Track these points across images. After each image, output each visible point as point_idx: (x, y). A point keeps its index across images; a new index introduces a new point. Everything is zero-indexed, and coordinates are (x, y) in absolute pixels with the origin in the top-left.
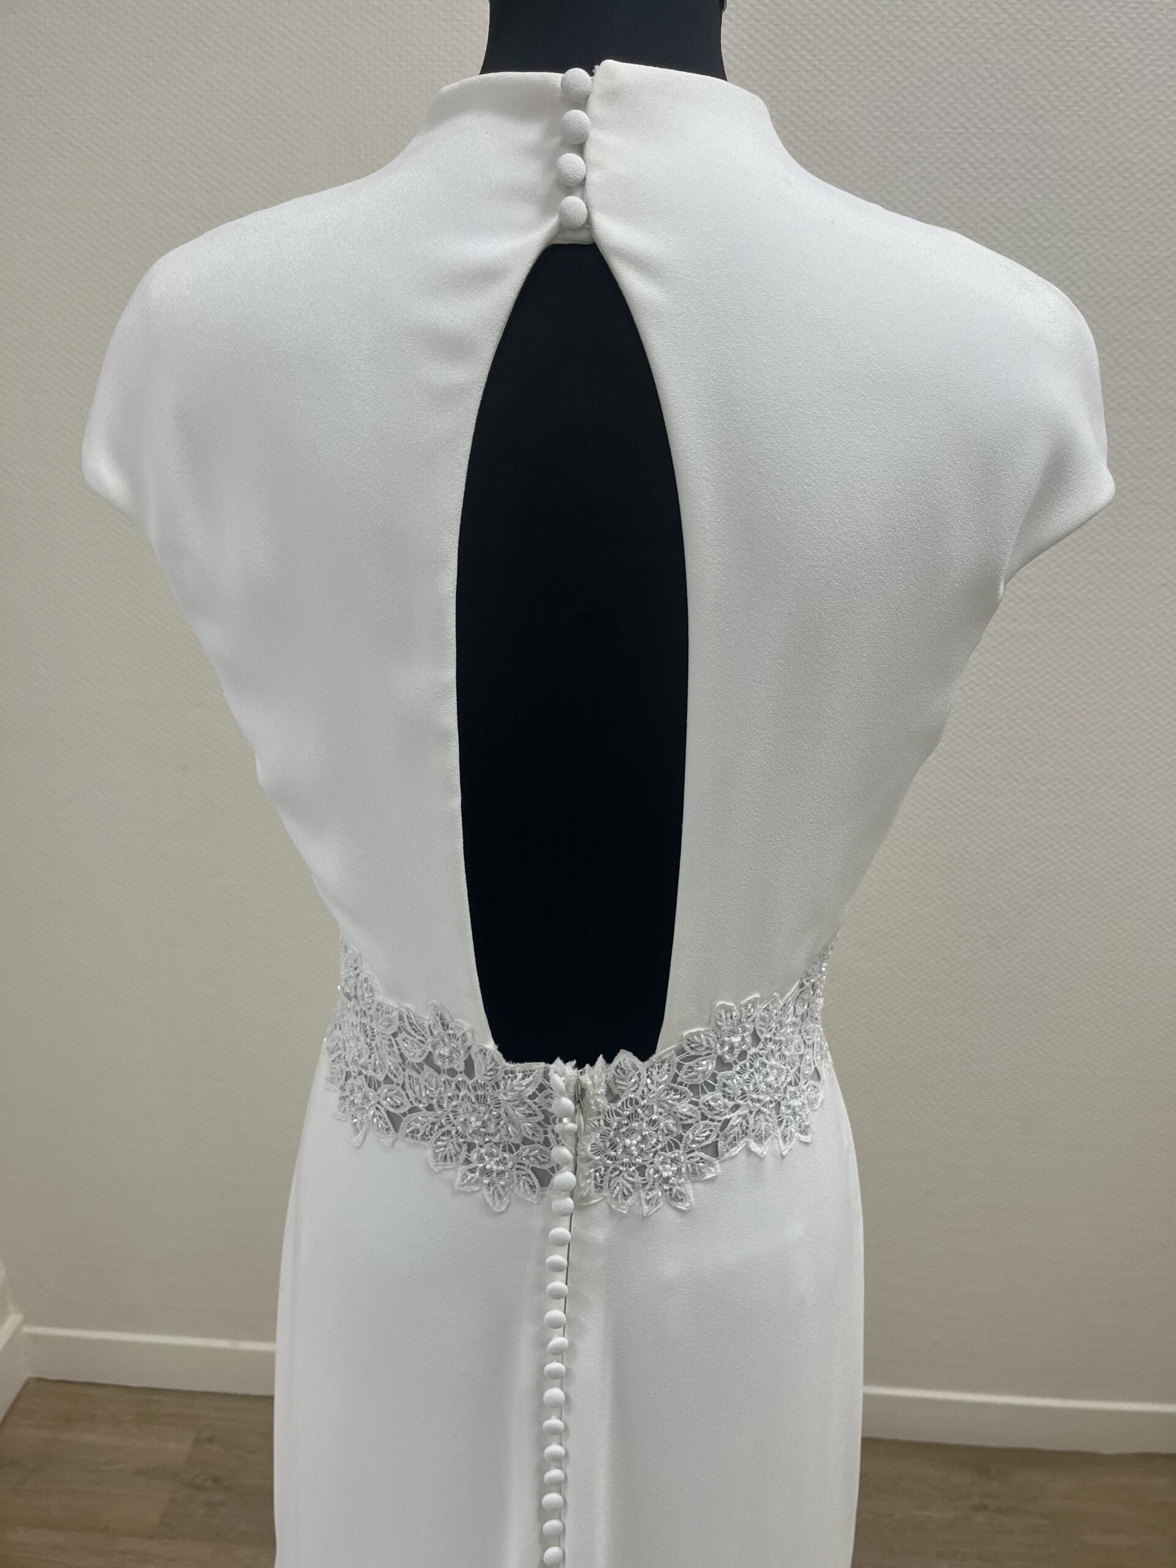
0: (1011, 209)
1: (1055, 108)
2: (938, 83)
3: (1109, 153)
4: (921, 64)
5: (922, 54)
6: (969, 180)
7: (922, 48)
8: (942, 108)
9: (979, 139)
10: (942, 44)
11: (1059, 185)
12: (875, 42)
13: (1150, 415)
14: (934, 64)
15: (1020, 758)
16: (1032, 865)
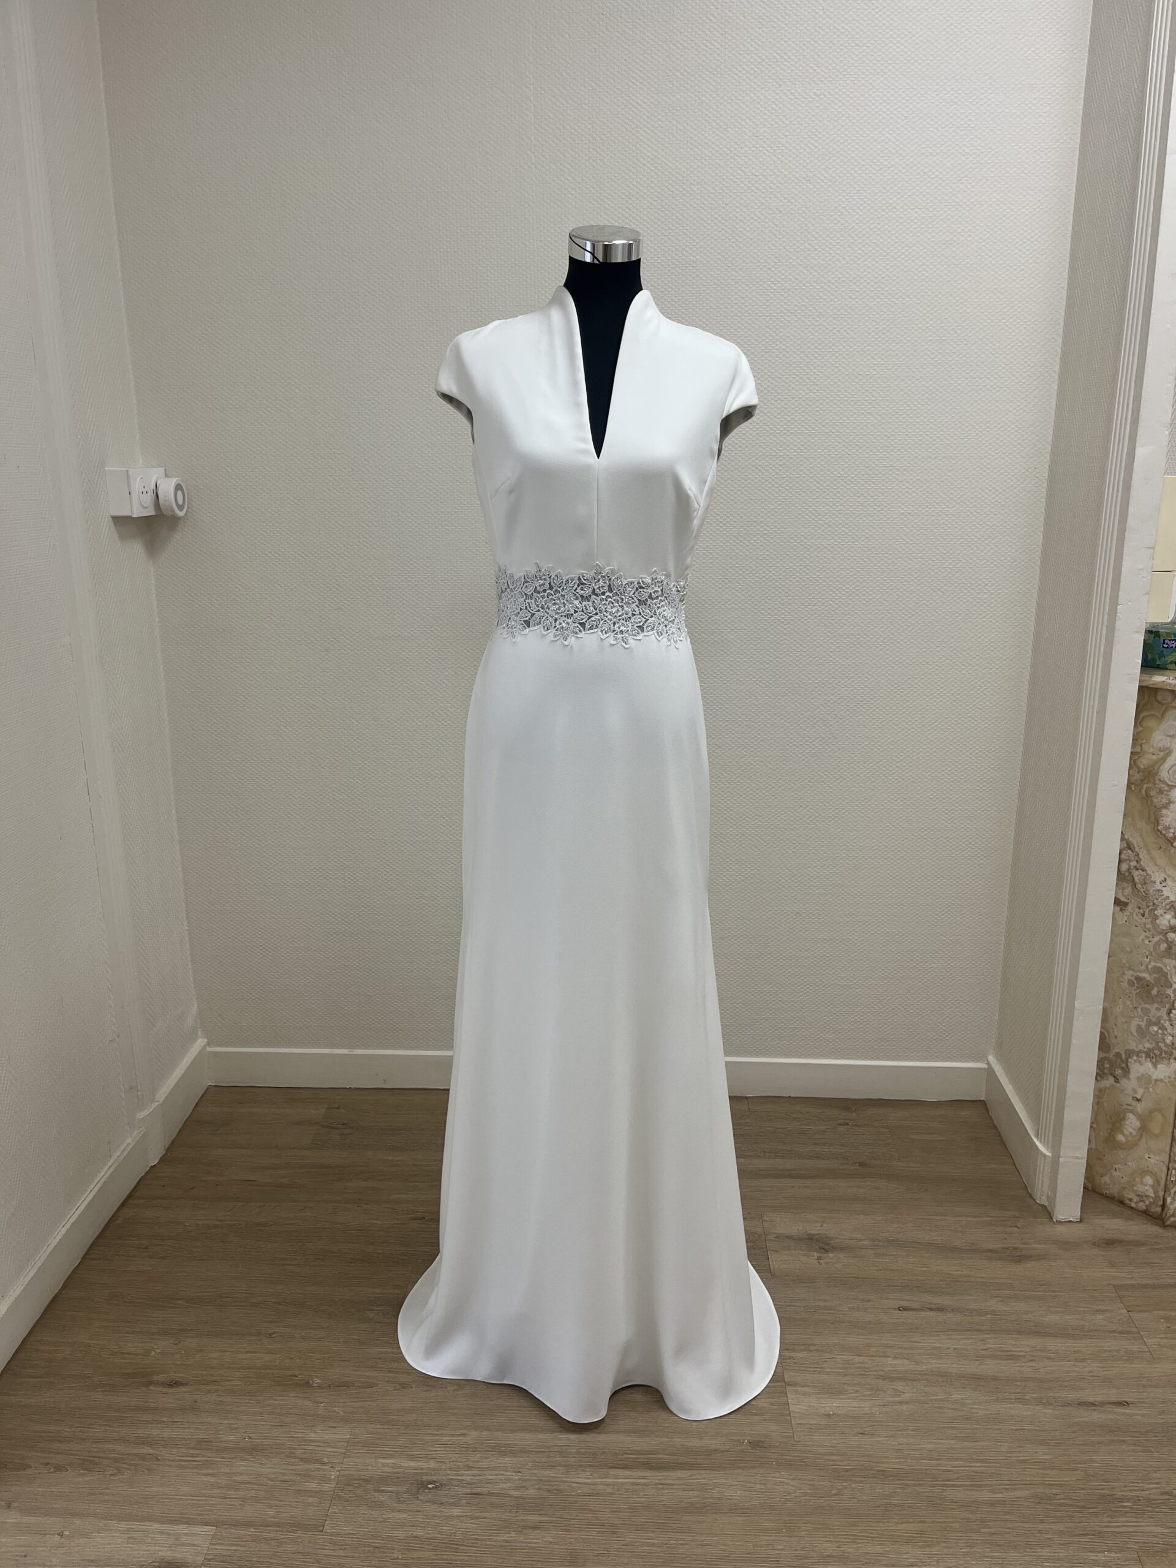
0: (796, 306)
1: (816, 249)
2: (751, 239)
3: (847, 273)
4: (742, 229)
5: (742, 224)
6: (772, 291)
7: (741, 221)
8: (754, 253)
9: (776, 268)
12: (716, 218)
13: (884, 416)
14: (748, 229)
15: (829, 622)
16: (843, 690)
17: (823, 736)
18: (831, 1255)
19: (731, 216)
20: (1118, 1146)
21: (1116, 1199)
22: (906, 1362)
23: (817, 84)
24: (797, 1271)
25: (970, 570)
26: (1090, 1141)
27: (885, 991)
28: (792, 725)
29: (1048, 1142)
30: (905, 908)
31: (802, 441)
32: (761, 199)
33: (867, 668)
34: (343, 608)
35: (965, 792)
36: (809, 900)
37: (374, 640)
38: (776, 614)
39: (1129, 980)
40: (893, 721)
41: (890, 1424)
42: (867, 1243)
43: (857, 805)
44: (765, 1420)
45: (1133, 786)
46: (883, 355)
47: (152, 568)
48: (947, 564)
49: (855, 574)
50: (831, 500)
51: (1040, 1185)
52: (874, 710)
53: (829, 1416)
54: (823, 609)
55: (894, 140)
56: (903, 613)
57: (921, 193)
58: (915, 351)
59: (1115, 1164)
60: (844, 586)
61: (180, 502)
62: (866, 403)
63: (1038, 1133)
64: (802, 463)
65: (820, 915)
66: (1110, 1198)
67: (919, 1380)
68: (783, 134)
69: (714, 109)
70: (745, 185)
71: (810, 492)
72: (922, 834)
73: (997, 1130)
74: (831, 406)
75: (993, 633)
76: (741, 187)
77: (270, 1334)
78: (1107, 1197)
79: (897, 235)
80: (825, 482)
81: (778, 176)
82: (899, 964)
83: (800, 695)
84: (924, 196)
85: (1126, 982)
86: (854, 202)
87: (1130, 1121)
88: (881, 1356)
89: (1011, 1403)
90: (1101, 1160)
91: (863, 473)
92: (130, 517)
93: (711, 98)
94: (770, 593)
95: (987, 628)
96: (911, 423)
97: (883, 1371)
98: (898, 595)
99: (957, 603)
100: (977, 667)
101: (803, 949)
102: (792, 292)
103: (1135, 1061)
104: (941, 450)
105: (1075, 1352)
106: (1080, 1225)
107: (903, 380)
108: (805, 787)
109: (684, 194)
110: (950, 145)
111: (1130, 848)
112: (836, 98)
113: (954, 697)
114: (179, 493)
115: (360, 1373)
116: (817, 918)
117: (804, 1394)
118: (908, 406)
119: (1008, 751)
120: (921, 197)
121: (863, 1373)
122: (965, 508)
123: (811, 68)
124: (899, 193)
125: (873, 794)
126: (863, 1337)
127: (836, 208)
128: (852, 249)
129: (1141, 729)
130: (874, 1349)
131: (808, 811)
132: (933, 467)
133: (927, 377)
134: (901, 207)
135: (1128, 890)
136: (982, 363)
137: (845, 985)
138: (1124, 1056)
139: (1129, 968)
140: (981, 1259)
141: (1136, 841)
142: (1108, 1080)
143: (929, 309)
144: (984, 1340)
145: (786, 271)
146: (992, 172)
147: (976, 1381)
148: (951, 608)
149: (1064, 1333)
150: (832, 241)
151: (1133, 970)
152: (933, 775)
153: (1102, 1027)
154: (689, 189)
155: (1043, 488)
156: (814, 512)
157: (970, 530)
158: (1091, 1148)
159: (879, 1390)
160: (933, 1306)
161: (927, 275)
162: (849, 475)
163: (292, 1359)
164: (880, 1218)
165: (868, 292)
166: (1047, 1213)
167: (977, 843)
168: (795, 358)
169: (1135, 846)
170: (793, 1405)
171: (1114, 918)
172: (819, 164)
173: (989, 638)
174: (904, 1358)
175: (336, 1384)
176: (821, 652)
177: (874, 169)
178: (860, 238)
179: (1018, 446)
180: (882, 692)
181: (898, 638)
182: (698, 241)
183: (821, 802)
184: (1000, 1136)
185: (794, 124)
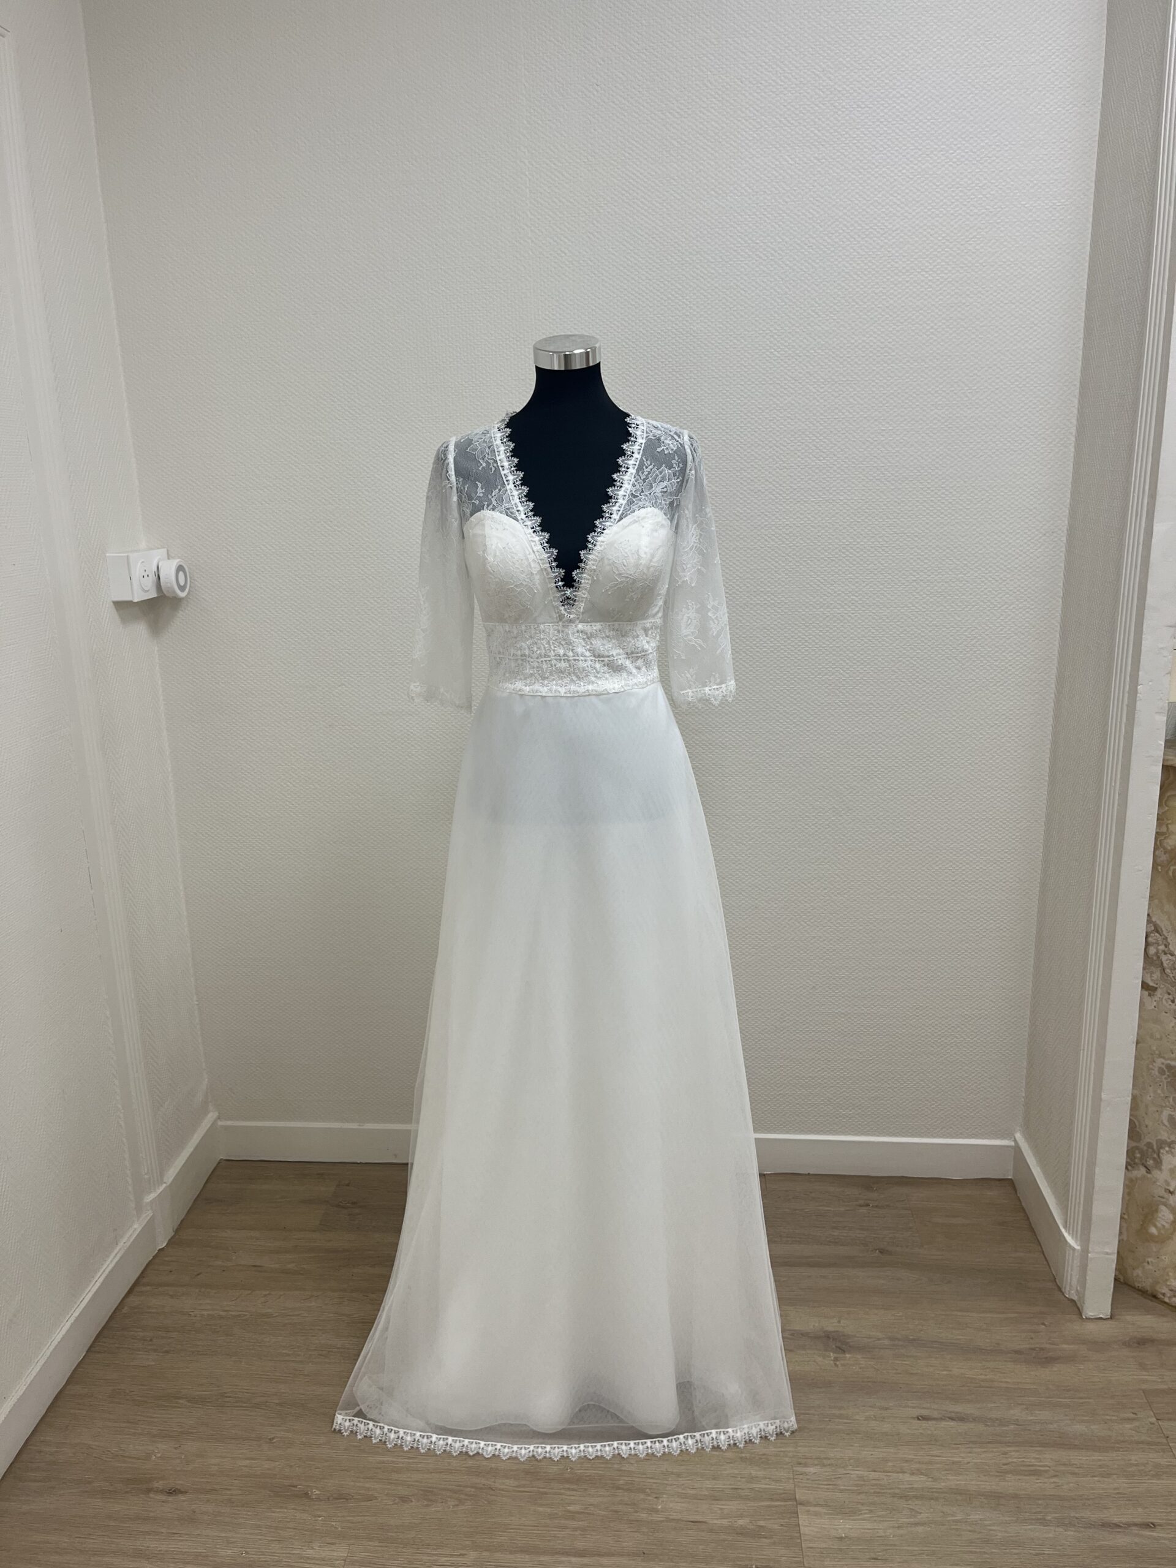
0: (800, 373)
1: (819, 316)
2: (753, 307)
3: (853, 338)
4: (742, 297)
5: (743, 292)
6: (776, 358)
8: (756, 320)
9: (779, 336)
10: (753, 286)
11: (826, 358)
12: (716, 287)
13: (893, 482)
14: (749, 297)
15: (840, 692)
16: (855, 760)
17: (837, 807)
18: (848, 1356)
19: (732, 284)
20: (1151, 1238)
21: (1149, 1292)
22: (924, 1478)
23: (818, 148)
24: (813, 1373)
25: (987, 637)
26: (1121, 1233)
27: (906, 1066)
28: (804, 796)
29: (1077, 1234)
30: (925, 982)
31: (809, 509)
32: (762, 267)
33: (880, 738)
34: (346, 684)
35: (985, 863)
36: (825, 973)
37: (378, 715)
38: (785, 684)
39: (1160, 1068)
40: (909, 792)
41: (905, 1548)
42: (886, 1342)
43: (872, 877)
44: (774, 1543)
45: (1160, 867)
46: (891, 420)
47: (156, 648)
48: (962, 631)
49: (866, 643)
50: (840, 568)
51: (1069, 1278)
52: (889, 781)
53: (841, 1539)
54: (834, 678)
55: (898, 203)
56: (917, 682)
57: (927, 255)
58: (924, 416)
59: (1149, 1257)
60: (855, 655)
61: (182, 583)
62: (875, 470)
63: (1066, 1222)
64: (809, 531)
65: (837, 989)
66: (1143, 1292)
67: (937, 1499)
68: (784, 200)
69: (712, 178)
70: (746, 253)
71: (818, 560)
72: (942, 906)
73: (1025, 1213)
74: (839, 473)
75: (1012, 701)
76: (742, 255)
77: (270, 1439)
78: (1139, 1290)
79: (903, 299)
80: (833, 550)
81: (779, 242)
82: (920, 1039)
83: (811, 765)
84: (931, 258)
85: (1156, 1069)
86: (858, 267)
87: (1162, 1213)
88: (898, 1473)
89: (1031, 1524)
90: (1133, 1252)
91: (873, 540)
92: (131, 602)
93: (709, 167)
94: (778, 663)
95: (1005, 696)
96: (922, 488)
97: (899, 1488)
98: (911, 663)
99: (974, 671)
100: (995, 736)
101: (820, 1023)
102: (796, 359)
103: (1167, 1152)
104: (953, 515)
105: (1101, 1466)
106: (1110, 1322)
107: (912, 445)
108: (819, 859)
109: (683, 264)
110: (957, 205)
111: (1157, 932)
112: (838, 162)
113: (972, 766)
114: (181, 574)
115: (358, 1484)
116: (834, 991)
117: (816, 1514)
118: (919, 471)
119: (1029, 821)
120: (927, 259)
121: (878, 1490)
122: (979, 574)
123: (812, 132)
124: (904, 256)
125: (890, 866)
126: (880, 1450)
127: (839, 273)
128: (857, 314)
129: (1167, 808)
130: (890, 1464)
131: (822, 883)
132: (945, 533)
133: (937, 442)
134: (907, 271)
135: (1157, 975)
136: (995, 426)
137: (864, 1060)
138: (1155, 1147)
139: (1160, 1056)
140: (1006, 1361)
141: (1164, 924)
142: (1139, 1170)
143: (938, 373)
144: (1005, 1453)
145: (790, 339)
146: (1001, 231)
147: (995, 1499)
148: (967, 676)
149: (1089, 1444)
150: (835, 307)
151: (1164, 1058)
152: (952, 846)
153: (1131, 1115)
154: (688, 259)
155: (1061, 552)
156: (822, 581)
157: (985, 596)
158: (1123, 1240)
159: (894, 1510)
160: (953, 1415)
161: (935, 338)
162: (858, 543)
163: (291, 1466)
164: (901, 1314)
165: (875, 357)
166: (1075, 1308)
167: (999, 915)
168: (800, 425)
169: (1163, 929)
170: (805, 1526)
171: (1142, 1003)
172: (821, 229)
173: (1007, 706)
174: (922, 1474)
175: (335, 1496)
176: (833, 722)
177: (878, 232)
178: (865, 303)
179: (1034, 510)
180: (897, 763)
181: (912, 707)
182: (698, 310)
183: (836, 874)
184: (1028, 1218)
185: (795, 190)
